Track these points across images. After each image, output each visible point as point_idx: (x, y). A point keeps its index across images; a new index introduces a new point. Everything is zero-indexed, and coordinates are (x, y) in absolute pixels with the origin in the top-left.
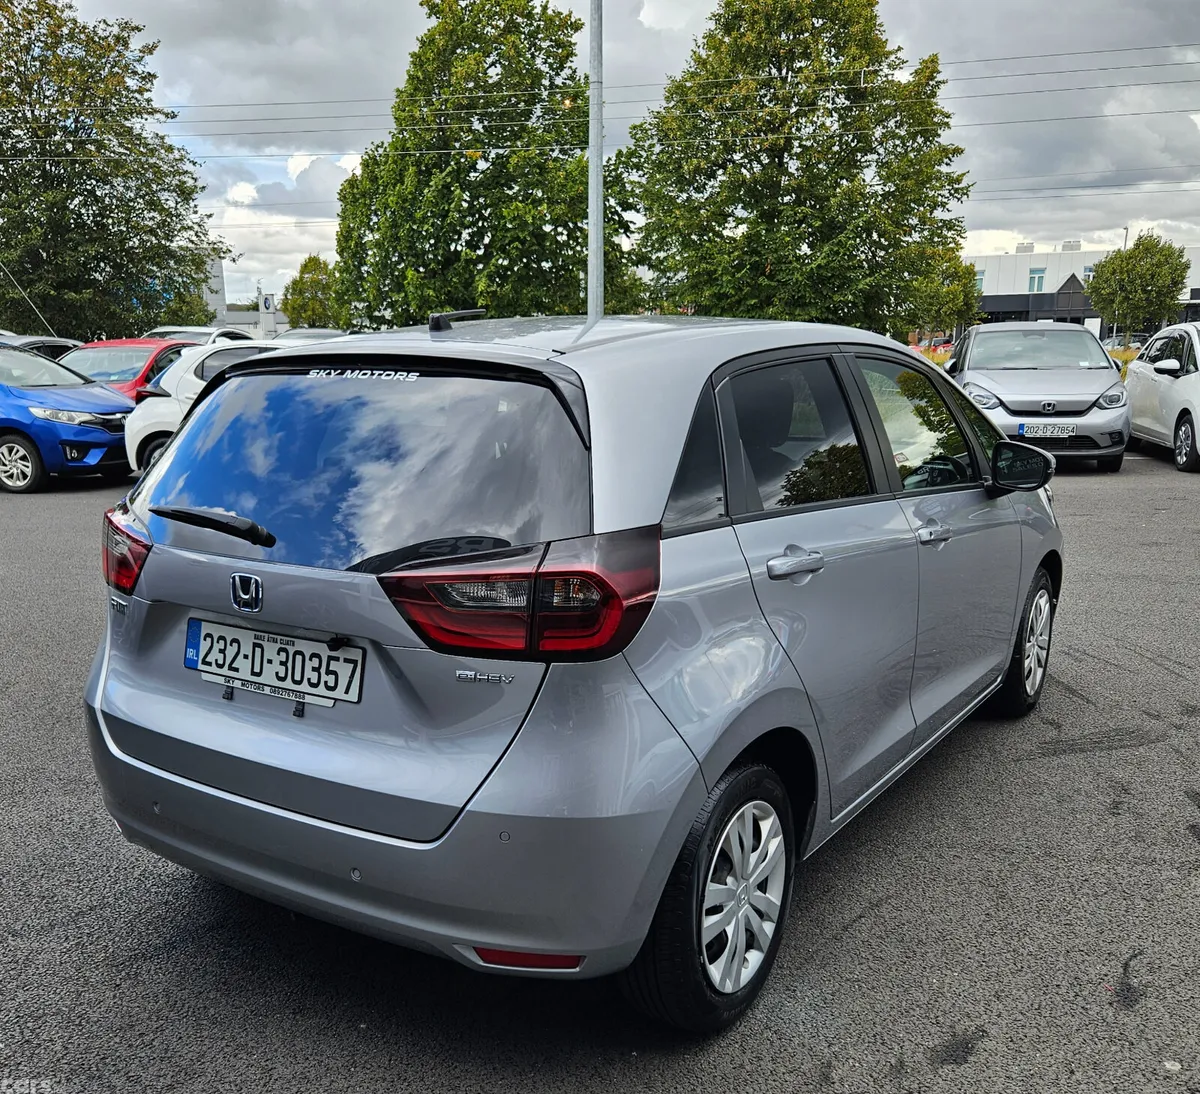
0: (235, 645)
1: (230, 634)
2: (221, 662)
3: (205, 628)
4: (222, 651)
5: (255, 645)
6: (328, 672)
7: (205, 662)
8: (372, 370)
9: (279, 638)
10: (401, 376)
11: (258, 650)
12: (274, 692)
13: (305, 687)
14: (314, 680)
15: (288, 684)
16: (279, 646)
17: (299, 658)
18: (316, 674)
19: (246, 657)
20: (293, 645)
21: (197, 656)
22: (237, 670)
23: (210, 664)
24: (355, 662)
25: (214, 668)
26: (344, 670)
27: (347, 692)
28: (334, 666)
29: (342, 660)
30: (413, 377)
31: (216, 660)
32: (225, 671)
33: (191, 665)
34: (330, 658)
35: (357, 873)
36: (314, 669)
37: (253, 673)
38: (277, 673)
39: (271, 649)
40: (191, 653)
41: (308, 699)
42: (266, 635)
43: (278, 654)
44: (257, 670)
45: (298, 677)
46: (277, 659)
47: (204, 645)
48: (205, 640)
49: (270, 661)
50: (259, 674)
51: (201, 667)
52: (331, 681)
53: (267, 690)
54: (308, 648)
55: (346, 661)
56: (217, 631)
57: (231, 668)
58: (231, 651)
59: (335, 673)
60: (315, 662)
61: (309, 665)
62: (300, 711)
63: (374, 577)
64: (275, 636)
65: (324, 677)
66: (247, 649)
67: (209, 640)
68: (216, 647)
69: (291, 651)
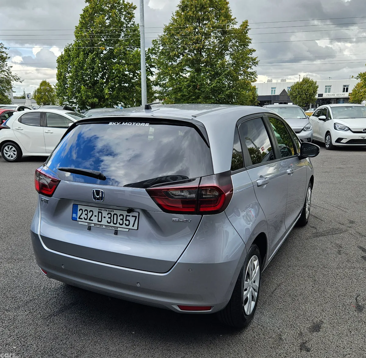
0: (91, 212)
1: (89, 209)
2: (86, 218)
3: (80, 207)
4: (86, 214)
5: (99, 212)
6: (126, 220)
7: (79, 218)
8: (132, 123)
9: (108, 210)
10: (143, 124)
11: (100, 214)
12: (107, 227)
13: (118, 225)
14: (121, 223)
15: (112, 224)
16: (108, 212)
17: (115, 216)
18: (122, 221)
19: (95, 216)
20: (113, 211)
21: (77, 216)
22: (92, 220)
23: (82, 219)
24: (136, 217)
25: (83, 220)
26: (132, 220)
27: (133, 226)
28: (128, 218)
29: (131, 216)
30: (147, 125)
31: (84, 218)
32: (88, 221)
33: (74, 219)
34: (127, 216)
35: (139, 284)
36: (121, 219)
37: (98, 221)
38: (107, 221)
39: (105, 214)
40: (74, 215)
41: (119, 229)
42: (103, 209)
43: (108, 215)
44: (100, 220)
45: (115, 222)
46: (107, 217)
47: (79, 213)
48: (79, 211)
49: (105, 217)
50: (101, 222)
51: (78, 220)
52: (127, 223)
53: (104, 227)
54: (119, 213)
55: (133, 216)
56: (84, 208)
57: (90, 220)
58: (90, 215)
59: (129, 220)
60: (121, 217)
61: (119, 218)
62: (116, 233)
63: (144, 189)
64: (106, 209)
65: (125, 222)
66: (96, 213)
67: (81, 211)
68: (84, 213)
69: (113, 214)
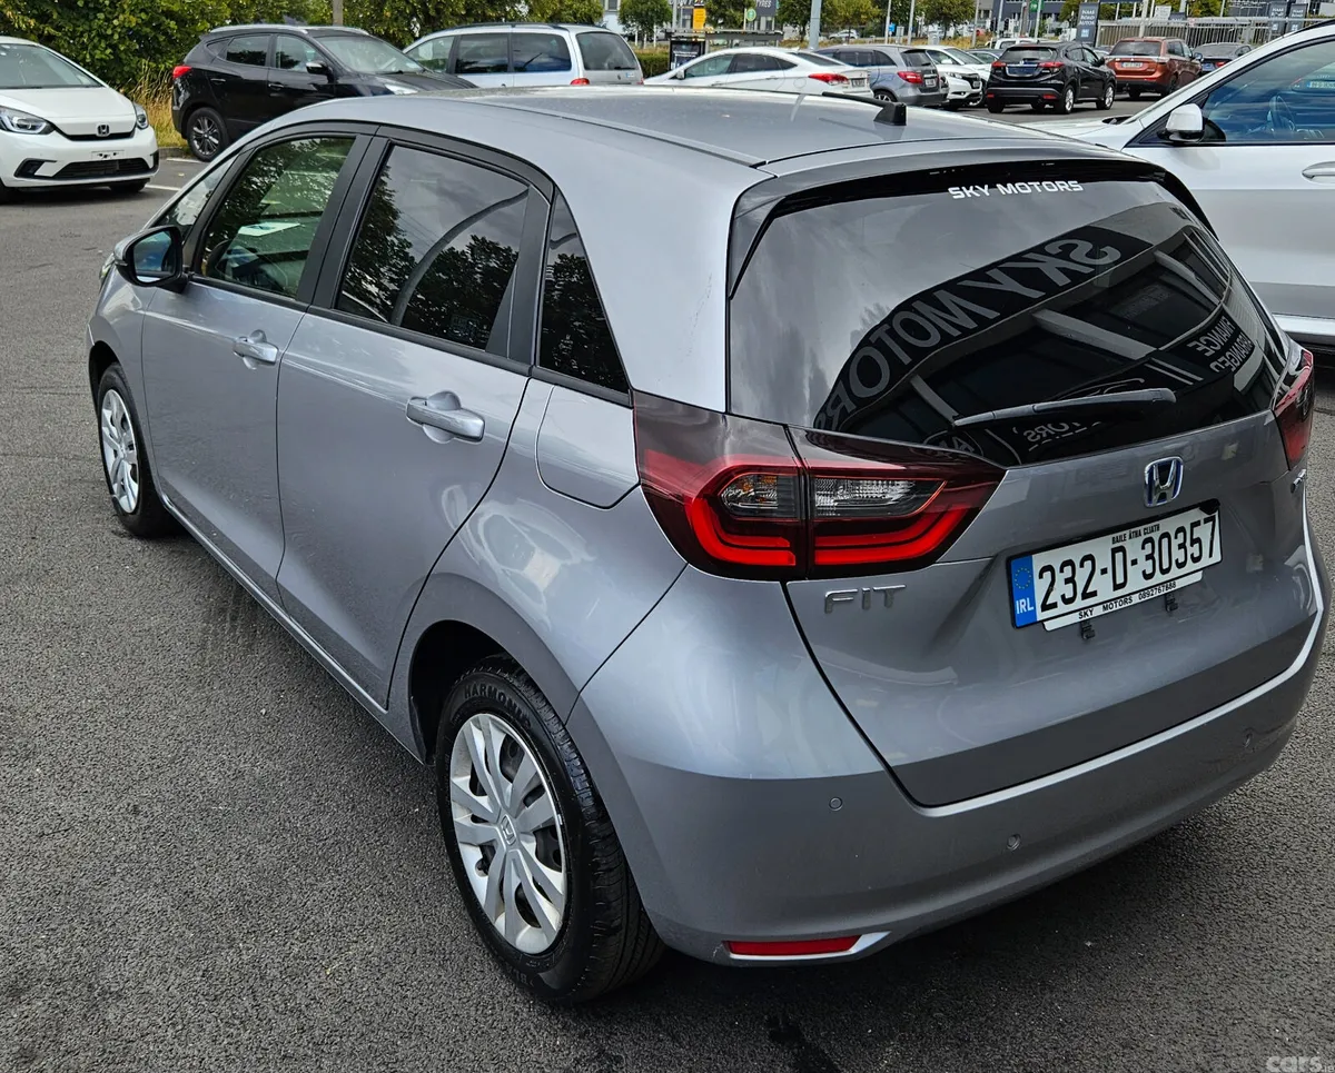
0: (1088, 564)
1: (1075, 552)
2: (1069, 595)
3: (1039, 562)
4: (1069, 580)
5: (1114, 551)
6: (1193, 543)
7: (1045, 607)
9: (1141, 528)
11: (1119, 556)
12: (1144, 596)
13: (1174, 572)
14: (1182, 558)
15: (1159, 578)
16: (1143, 537)
18: (1184, 550)
19: (1104, 571)
20: (1159, 527)
21: (1033, 603)
22: (1094, 594)
23: (1054, 605)
24: (1213, 519)
25: (1062, 608)
26: (1205, 532)
27: (1211, 556)
28: (1196, 533)
29: (1202, 522)
31: (1063, 596)
32: (1079, 603)
33: (1025, 621)
34: (1193, 526)
36: (1180, 547)
37: (1117, 587)
38: (1144, 572)
39: (1134, 548)
40: (1023, 606)
41: (1180, 584)
42: (1127, 532)
43: (1143, 548)
44: (1120, 579)
45: (1166, 564)
46: (1141, 556)
47: (1040, 587)
48: (1041, 577)
49: (1134, 562)
50: (1123, 585)
51: (1041, 616)
52: (1197, 551)
53: (1135, 599)
54: (1173, 525)
55: (1206, 521)
56: (1054, 558)
57: (1085, 596)
58: (1082, 575)
59: (1198, 540)
60: (1182, 538)
61: (1175, 544)
62: (1171, 603)
64: (1137, 529)
65: (1190, 551)
66: (1103, 561)
67: (1047, 575)
68: (1060, 578)
69: (1156, 536)
